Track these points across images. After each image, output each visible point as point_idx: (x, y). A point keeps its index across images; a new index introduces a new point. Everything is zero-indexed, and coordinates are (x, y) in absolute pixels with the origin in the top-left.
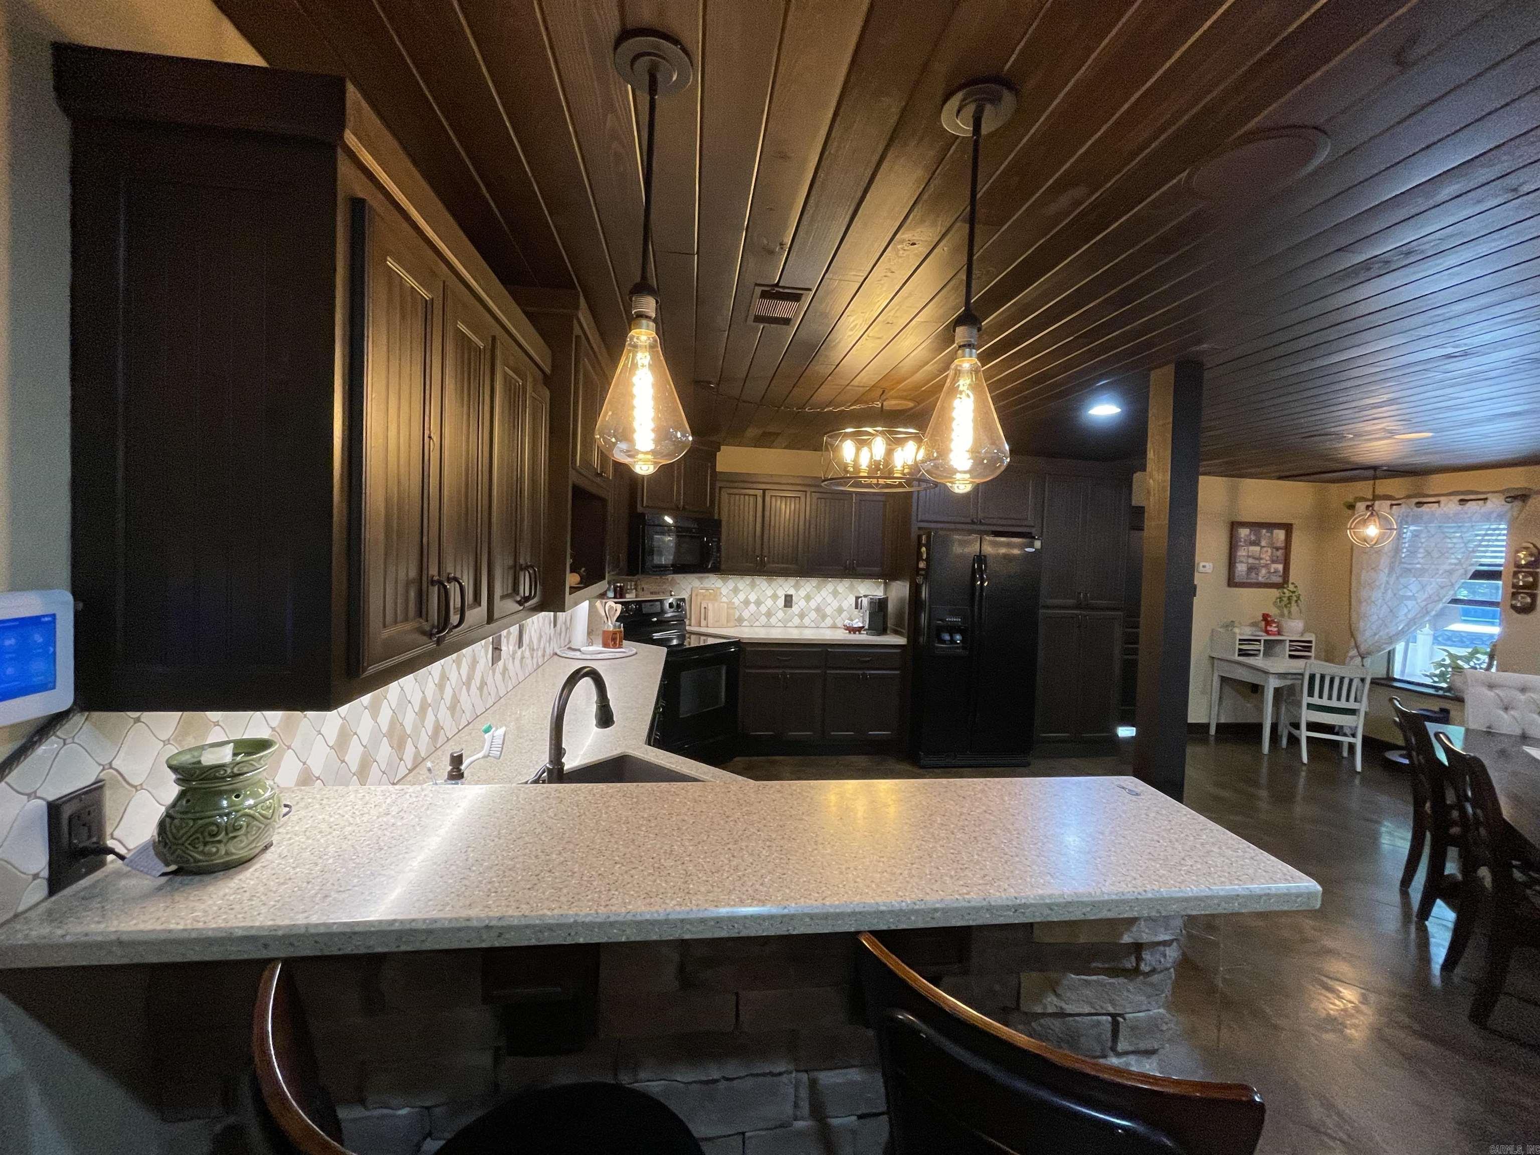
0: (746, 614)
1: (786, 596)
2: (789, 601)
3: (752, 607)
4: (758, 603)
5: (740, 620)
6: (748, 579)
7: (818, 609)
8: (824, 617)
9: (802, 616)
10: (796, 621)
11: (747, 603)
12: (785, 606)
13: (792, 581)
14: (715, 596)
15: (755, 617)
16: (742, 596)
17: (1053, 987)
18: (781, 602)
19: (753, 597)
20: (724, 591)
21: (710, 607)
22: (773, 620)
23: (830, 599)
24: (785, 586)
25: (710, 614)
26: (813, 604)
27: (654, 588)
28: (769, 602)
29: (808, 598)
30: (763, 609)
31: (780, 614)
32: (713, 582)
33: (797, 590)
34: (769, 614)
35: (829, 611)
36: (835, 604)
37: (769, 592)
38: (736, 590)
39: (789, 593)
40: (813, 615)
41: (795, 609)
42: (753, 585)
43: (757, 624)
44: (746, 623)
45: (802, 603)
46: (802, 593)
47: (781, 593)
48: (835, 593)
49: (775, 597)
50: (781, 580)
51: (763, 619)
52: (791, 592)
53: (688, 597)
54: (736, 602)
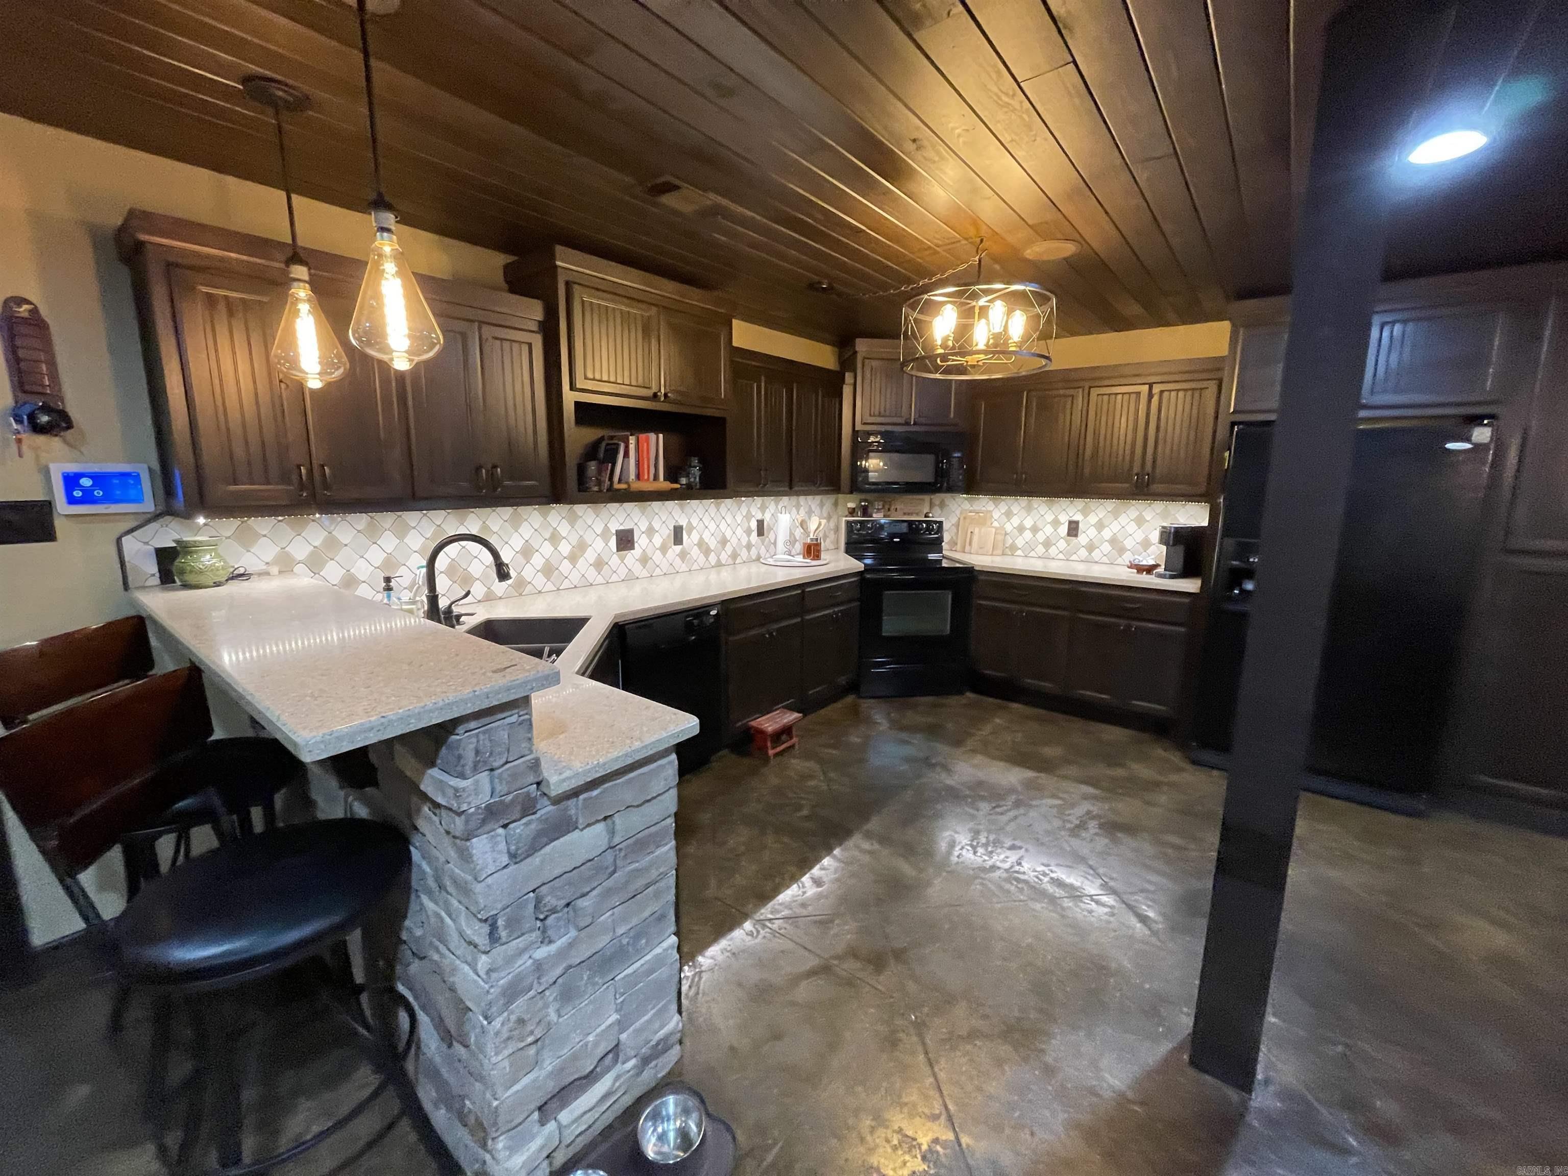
0: (1020, 542)
1: (1070, 522)
2: (1073, 529)
3: (1028, 535)
4: (1035, 530)
5: (1014, 548)
6: (1024, 501)
7: (1113, 541)
8: (1122, 550)
9: (1091, 548)
10: (1083, 553)
11: (1021, 529)
12: (1069, 534)
13: (1080, 503)
14: (984, 520)
15: (1030, 546)
16: (1015, 521)
18: (1063, 530)
19: (1028, 523)
20: (996, 515)
21: (976, 531)
22: (1053, 551)
23: (1132, 527)
24: (1069, 510)
25: (975, 539)
26: (1107, 534)
27: (906, 509)
28: (1049, 530)
29: (1100, 526)
30: (1041, 537)
31: (1062, 544)
32: (984, 504)
33: (1086, 516)
34: (1047, 544)
35: (1129, 543)
36: (1139, 536)
37: (1050, 517)
38: (1009, 515)
39: (1075, 518)
40: (1106, 548)
41: (1082, 539)
42: (1029, 509)
43: (1032, 554)
44: (1019, 552)
45: (1092, 532)
46: (1093, 519)
47: (1064, 519)
48: (1140, 521)
49: (1056, 523)
50: (1064, 502)
51: (1041, 549)
52: (1078, 517)
53: (954, 520)
54: (1008, 527)
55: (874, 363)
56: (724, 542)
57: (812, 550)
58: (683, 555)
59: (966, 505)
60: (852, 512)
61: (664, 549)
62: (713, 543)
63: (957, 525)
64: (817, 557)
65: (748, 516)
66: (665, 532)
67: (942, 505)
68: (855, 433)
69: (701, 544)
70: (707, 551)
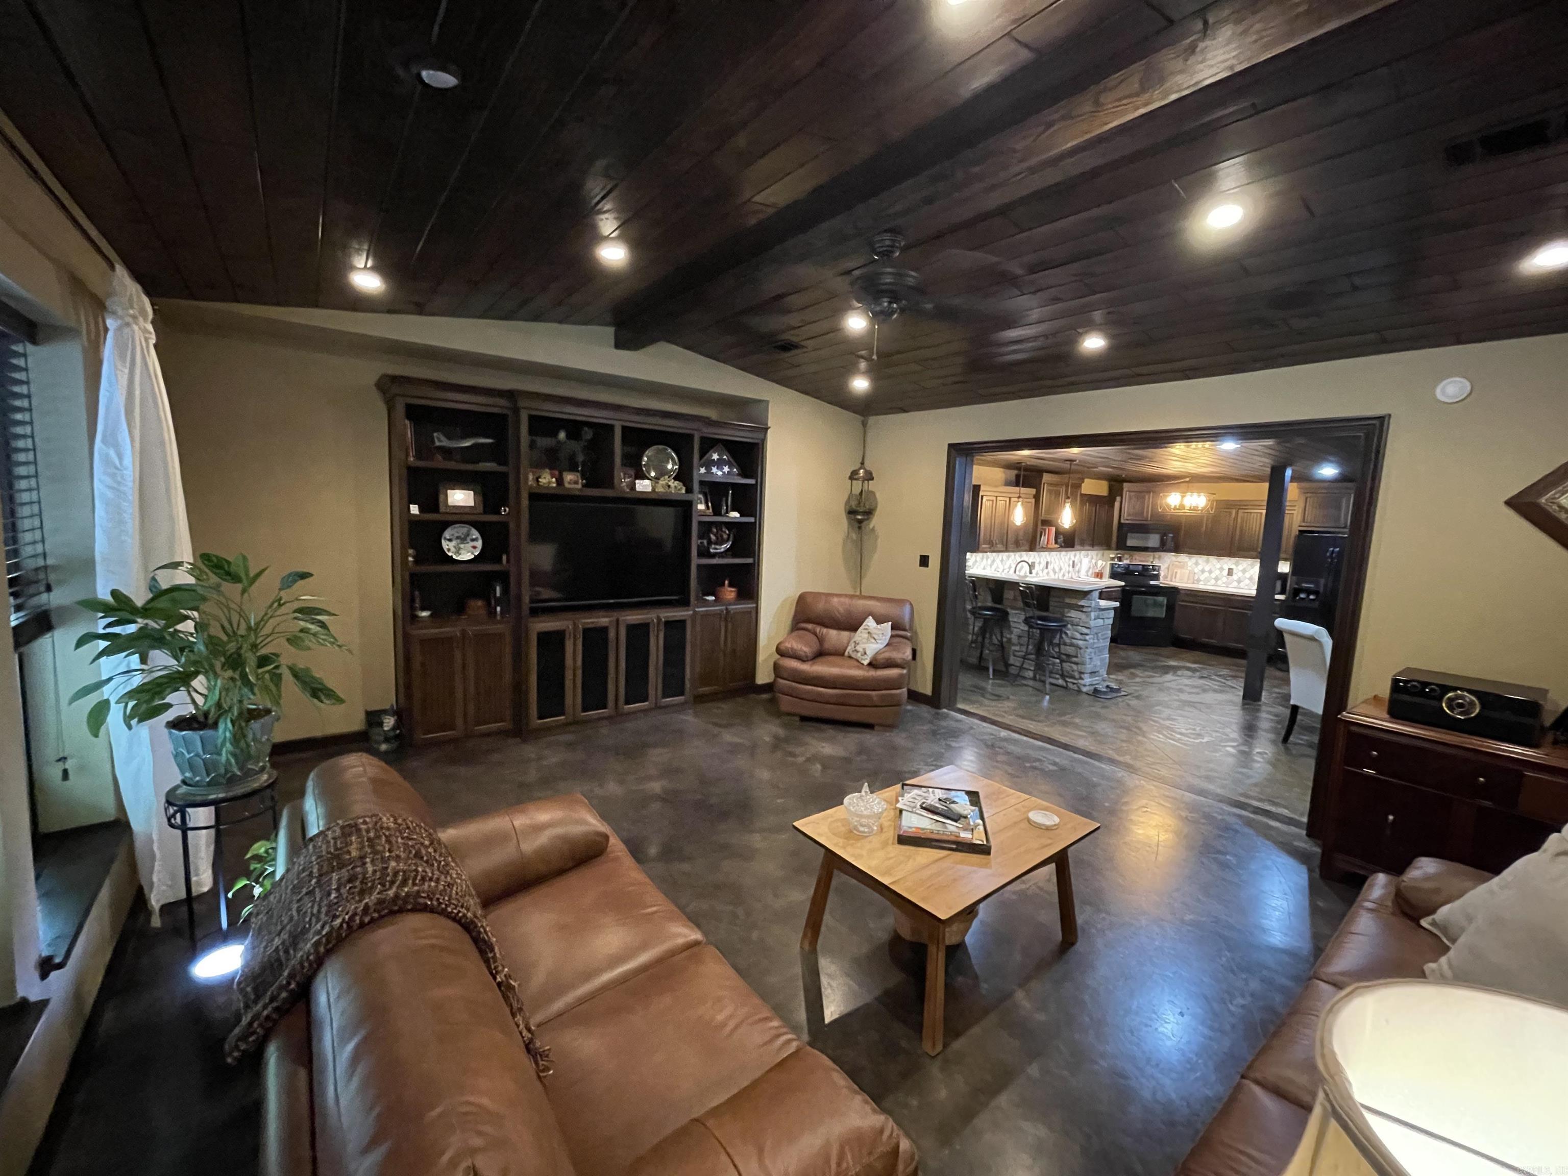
0: (1202, 577)
1: (1229, 569)
2: (1230, 572)
3: (1206, 574)
4: (1210, 572)
5: (1198, 581)
6: (1205, 557)
7: (1251, 578)
8: (1255, 583)
9: (1239, 581)
10: (1235, 584)
11: (1203, 571)
12: (1228, 575)
13: (1234, 560)
14: (1183, 566)
15: (1207, 580)
16: (1200, 567)
17: (1069, 612)
18: (1225, 572)
19: (1207, 568)
20: (1190, 563)
21: (1179, 571)
22: (1219, 582)
24: (1228, 563)
25: (1178, 576)
26: (1247, 575)
27: (1142, 559)
28: (1218, 572)
29: (1244, 571)
30: (1213, 575)
31: (1224, 579)
32: (1183, 558)
33: (1237, 566)
34: (1217, 579)
37: (1218, 566)
38: (1197, 564)
39: (1231, 567)
40: (1247, 581)
41: (1235, 577)
42: (1207, 562)
43: (1210, 582)
44: (1203, 581)
45: (1240, 574)
46: (1241, 567)
47: (1226, 567)
49: (1221, 569)
50: (1226, 559)
51: (1213, 582)
52: (1233, 567)
53: (1166, 565)
54: (1196, 570)
55: (1132, 494)
56: (1061, 569)
57: (1099, 575)
58: (1048, 573)
59: (1174, 559)
60: (1113, 559)
61: (1043, 570)
62: (1057, 569)
63: (1168, 568)
64: (1101, 578)
65: (1070, 559)
66: (1043, 564)
67: (1159, 558)
68: (1120, 525)
69: (1054, 570)
70: (1055, 573)
